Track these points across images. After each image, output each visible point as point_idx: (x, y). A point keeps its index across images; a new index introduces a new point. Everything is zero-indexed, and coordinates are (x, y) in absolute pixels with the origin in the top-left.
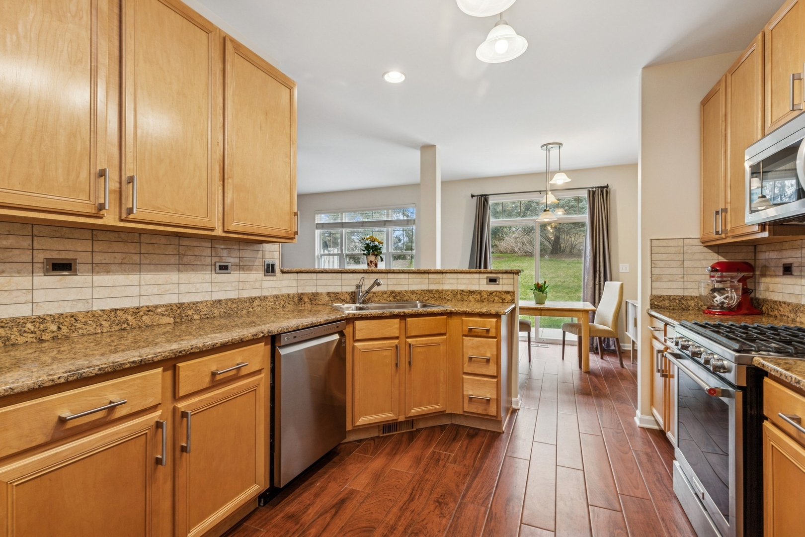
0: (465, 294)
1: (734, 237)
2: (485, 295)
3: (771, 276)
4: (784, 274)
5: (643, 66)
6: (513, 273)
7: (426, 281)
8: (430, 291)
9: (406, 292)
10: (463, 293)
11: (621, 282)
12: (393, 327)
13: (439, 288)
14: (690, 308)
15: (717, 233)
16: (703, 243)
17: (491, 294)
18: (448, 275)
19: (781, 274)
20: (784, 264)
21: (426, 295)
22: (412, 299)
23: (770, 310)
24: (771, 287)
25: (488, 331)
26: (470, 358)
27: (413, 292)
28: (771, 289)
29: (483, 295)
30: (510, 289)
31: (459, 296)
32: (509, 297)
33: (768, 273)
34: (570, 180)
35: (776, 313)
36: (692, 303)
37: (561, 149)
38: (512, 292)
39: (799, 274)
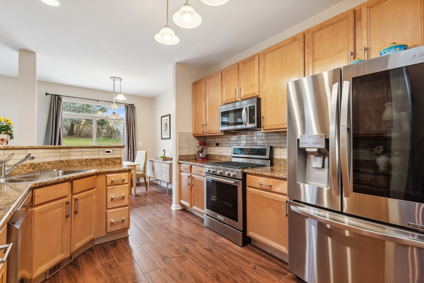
0: (89, 161)
1: (208, 134)
2: (103, 161)
3: (211, 147)
4: (216, 146)
5: (176, 62)
6: (121, 147)
7: (58, 154)
8: (61, 162)
9: (43, 163)
10: (88, 161)
11: (146, 151)
12: (65, 189)
13: (67, 158)
14: (190, 159)
15: (203, 132)
16: (193, 135)
17: (107, 160)
18: (75, 150)
19: (215, 146)
20: (216, 143)
21: (59, 164)
22: (48, 168)
23: (212, 158)
24: (211, 150)
25: (123, 180)
26: (112, 199)
27: (49, 163)
28: (211, 151)
29: (102, 161)
30: (119, 156)
31: (84, 163)
32: (118, 161)
33: (210, 146)
34: (126, 99)
35: (214, 158)
36: (191, 157)
37: (121, 81)
38: (120, 158)
39: (221, 146)
